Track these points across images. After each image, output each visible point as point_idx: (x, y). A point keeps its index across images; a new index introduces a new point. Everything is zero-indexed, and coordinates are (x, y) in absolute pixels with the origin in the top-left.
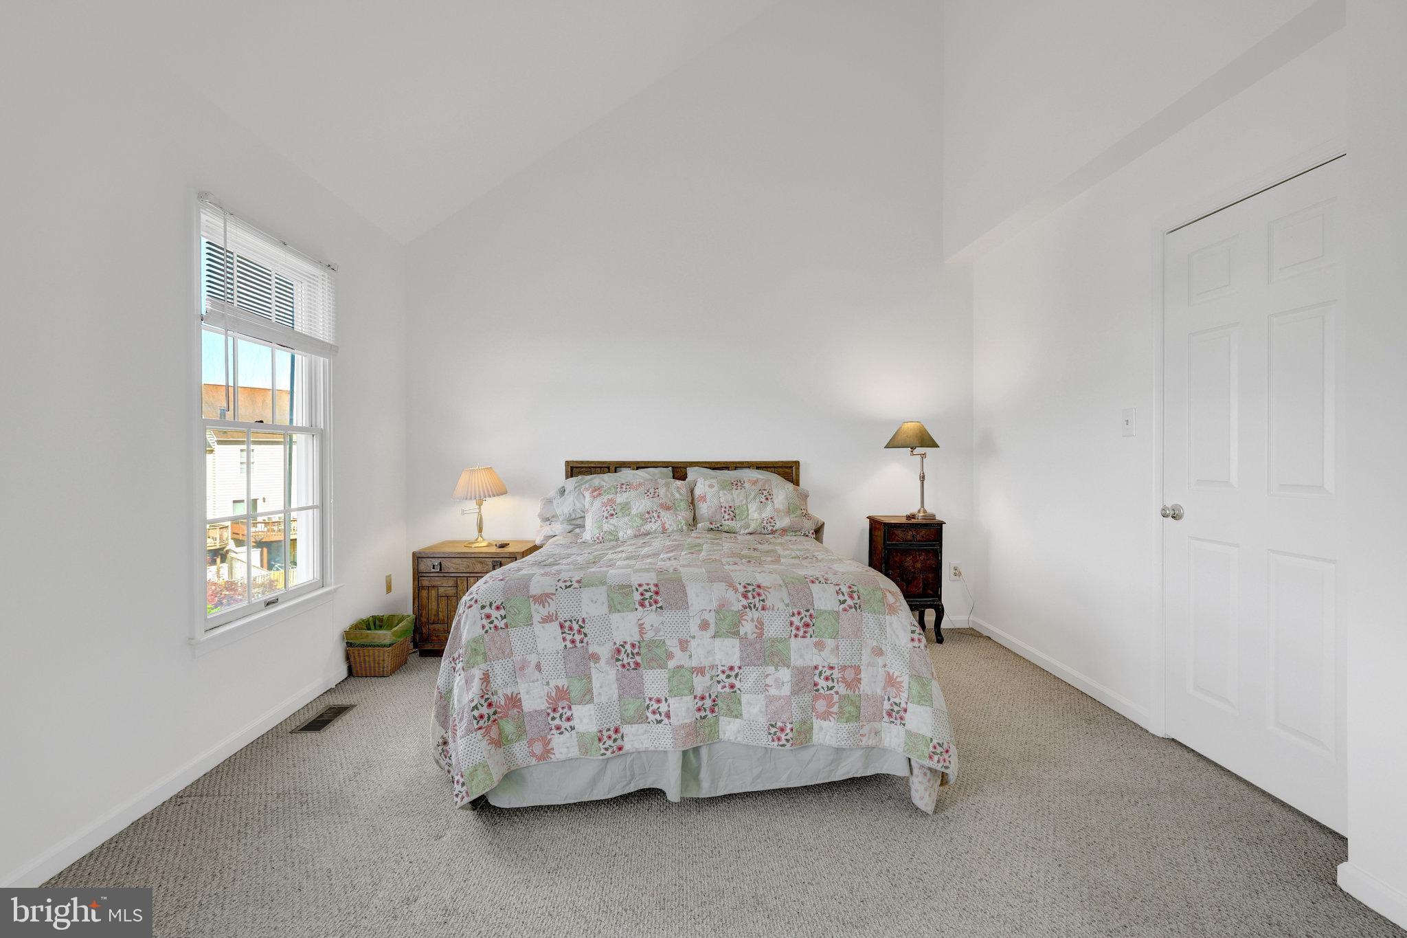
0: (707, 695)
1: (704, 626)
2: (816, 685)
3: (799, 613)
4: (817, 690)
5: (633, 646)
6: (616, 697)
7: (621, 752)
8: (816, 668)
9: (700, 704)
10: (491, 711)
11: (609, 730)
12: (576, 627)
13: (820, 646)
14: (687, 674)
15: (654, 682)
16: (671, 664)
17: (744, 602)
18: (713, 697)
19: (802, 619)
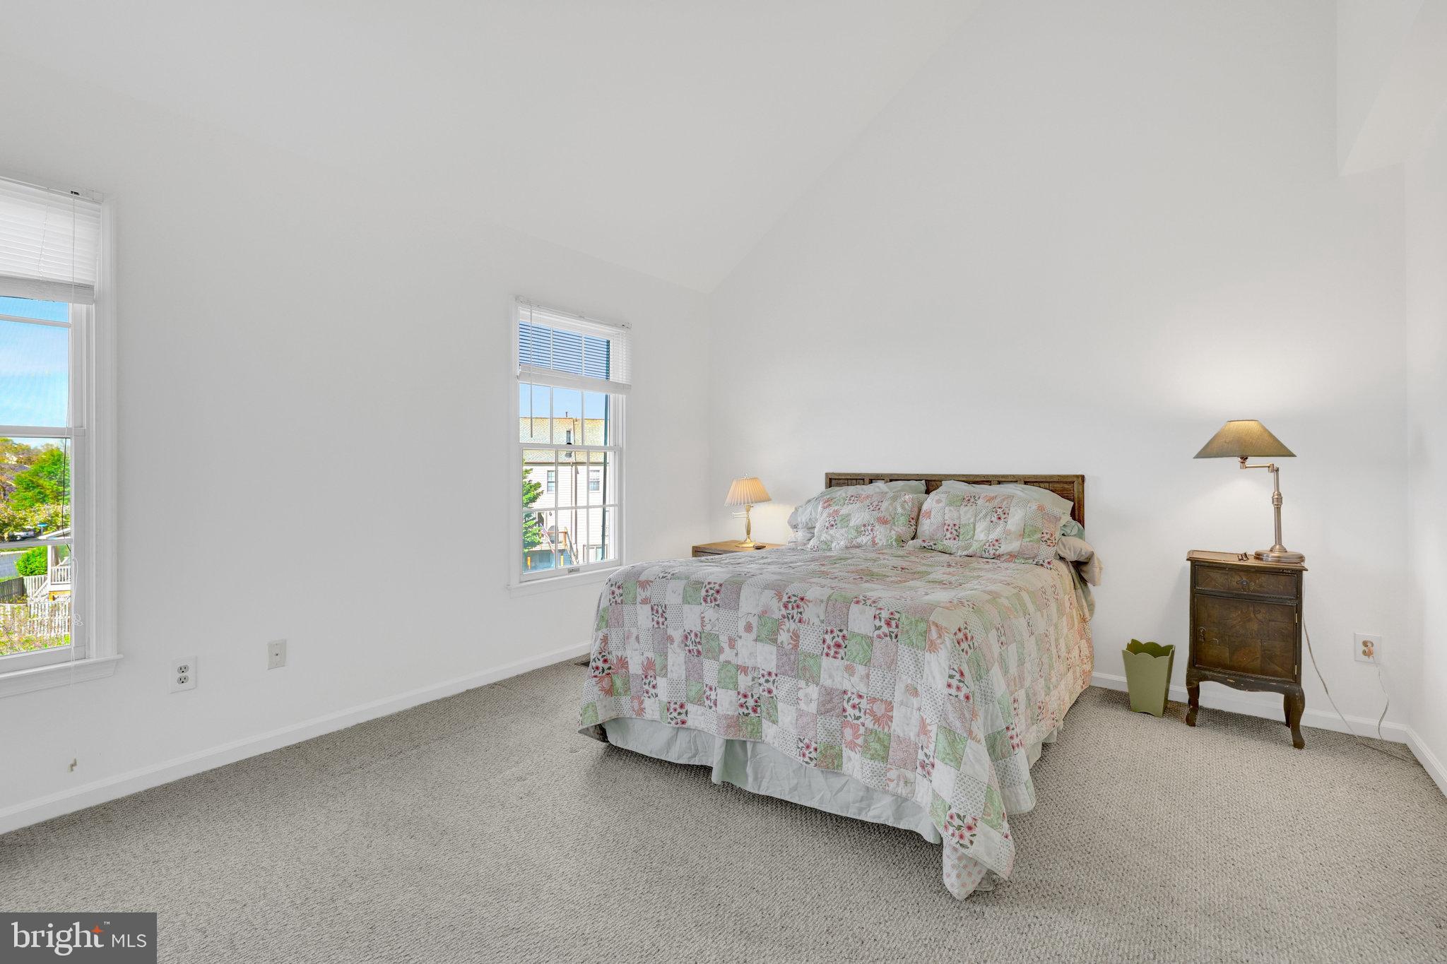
0: (750, 694)
1: (749, 628)
2: (844, 710)
3: (832, 632)
4: (846, 717)
5: (696, 635)
6: (684, 677)
7: (684, 726)
8: (845, 692)
9: (743, 700)
10: (606, 666)
11: (676, 703)
12: (660, 611)
13: (850, 670)
14: (733, 671)
15: (710, 670)
16: (722, 658)
17: (784, 612)
18: (755, 697)
19: (833, 638)
